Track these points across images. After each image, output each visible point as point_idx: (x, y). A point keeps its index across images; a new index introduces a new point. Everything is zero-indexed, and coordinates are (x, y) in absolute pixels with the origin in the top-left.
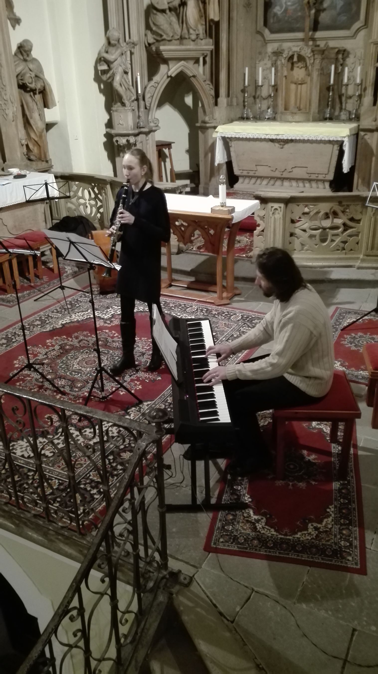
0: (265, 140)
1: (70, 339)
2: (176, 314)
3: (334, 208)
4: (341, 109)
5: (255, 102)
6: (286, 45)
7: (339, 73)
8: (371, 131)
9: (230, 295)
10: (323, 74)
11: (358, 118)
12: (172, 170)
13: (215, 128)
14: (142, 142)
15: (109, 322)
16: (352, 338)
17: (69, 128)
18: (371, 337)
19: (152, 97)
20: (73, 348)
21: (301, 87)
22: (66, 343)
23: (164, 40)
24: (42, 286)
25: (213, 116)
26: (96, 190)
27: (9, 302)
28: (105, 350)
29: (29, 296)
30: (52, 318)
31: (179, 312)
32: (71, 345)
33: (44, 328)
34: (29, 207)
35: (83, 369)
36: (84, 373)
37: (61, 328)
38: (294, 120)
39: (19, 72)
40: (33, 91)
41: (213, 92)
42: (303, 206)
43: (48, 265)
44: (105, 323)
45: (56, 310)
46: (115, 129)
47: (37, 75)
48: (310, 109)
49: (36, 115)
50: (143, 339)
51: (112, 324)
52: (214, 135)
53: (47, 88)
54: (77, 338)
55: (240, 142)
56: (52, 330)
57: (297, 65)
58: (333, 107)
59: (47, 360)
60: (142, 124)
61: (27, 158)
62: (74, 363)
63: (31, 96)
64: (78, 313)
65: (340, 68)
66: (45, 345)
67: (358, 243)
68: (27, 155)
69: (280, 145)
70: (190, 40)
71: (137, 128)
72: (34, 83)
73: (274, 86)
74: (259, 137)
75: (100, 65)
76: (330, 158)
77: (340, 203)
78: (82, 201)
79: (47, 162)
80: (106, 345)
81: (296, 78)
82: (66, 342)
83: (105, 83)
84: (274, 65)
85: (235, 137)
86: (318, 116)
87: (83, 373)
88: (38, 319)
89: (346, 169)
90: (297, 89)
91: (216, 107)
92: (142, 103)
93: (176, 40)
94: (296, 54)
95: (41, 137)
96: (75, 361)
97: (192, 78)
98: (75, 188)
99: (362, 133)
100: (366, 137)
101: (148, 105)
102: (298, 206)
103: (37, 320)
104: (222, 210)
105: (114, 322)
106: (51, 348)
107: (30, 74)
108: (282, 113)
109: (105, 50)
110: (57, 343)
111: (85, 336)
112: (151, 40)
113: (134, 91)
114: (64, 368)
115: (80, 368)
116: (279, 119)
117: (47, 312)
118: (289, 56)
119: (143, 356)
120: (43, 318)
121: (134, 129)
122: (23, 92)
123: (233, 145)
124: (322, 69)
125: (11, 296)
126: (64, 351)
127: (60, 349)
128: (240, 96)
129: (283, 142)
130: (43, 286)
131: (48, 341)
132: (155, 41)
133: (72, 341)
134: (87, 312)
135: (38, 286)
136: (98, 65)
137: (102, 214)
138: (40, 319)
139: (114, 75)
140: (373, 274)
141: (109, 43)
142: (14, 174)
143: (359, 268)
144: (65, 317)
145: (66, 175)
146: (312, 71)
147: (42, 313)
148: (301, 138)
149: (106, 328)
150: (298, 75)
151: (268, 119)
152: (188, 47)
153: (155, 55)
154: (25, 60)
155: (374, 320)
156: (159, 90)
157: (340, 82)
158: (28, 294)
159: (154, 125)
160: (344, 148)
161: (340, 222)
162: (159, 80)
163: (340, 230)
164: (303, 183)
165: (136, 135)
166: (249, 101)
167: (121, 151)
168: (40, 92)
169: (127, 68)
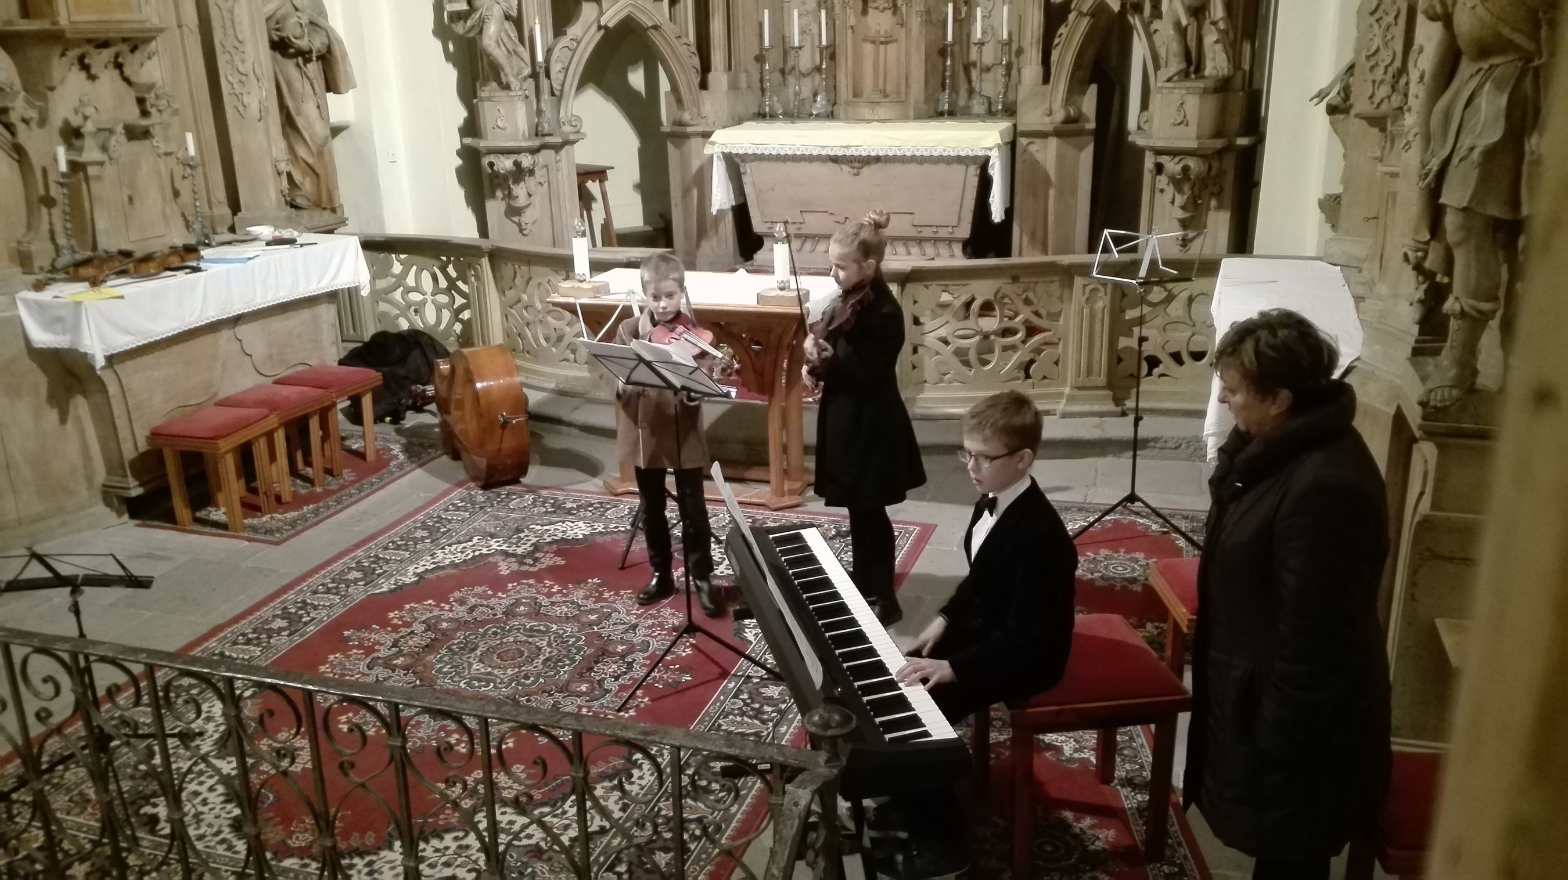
0: (819, 158)
1: (447, 607)
3: (1003, 291)
4: (971, 92)
5: (784, 80)
7: (961, 21)
8: (1043, 135)
9: (797, 485)
10: (931, 23)
11: (1010, 111)
12: (607, 226)
13: (706, 135)
14: (546, 166)
15: (530, 561)
16: (1090, 562)
17: (376, 135)
18: (1128, 556)
19: (567, 69)
20: (460, 625)
21: (886, 52)
22: (439, 616)
24: (343, 492)
25: (699, 110)
26: (451, 270)
27: (269, 532)
28: (539, 625)
29: (316, 516)
30: (387, 562)
32: (450, 620)
33: (374, 587)
34: (301, 311)
35: (496, 672)
36: (502, 679)
37: (417, 583)
38: (876, 118)
39: (271, 13)
40: (305, 55)
41: (696, 61)
42: (939, 289)
43: (347, 443)
44: (522, 563)
45: (393, 542)
46: (486, 139)
47: (315, 21)
48: (907, 94)
49: (310, 108)
50: (622, 592)
51: (539, 566)
52: (708, 150)
53: (336, 49)
54: (462, 602)
55: (765, 165)
56: (395, 589)
57: (876, 4)
58: (954, 90)
59: (402, 659)
60: (546, 128)
61: (287, 202)
62: (471, 660)
63: (298, 65)
64: (450, 545)
65: (964, 9)
66: (385, 623)
67: (1056, 363)
68: (289, 195)
69: (853, 168)
71: (537, 135)
72: (306, 39)
73: (827, 47)
74: (807, 153)
75: (450, 2)
76: (960, 194)
77: (1015, 279)
78: (415, 297)
79: (333, 210)
80: (538, 613)
81: (873, 31)
82: (436, 612)
83: (459, 40)
84: (823, 5)
85: (754, 154)
86: (926, 107)
87: (499, 681)
88: (354, 565)
89: (997, 215)
90: (877, 52)
91: (704, 92)
92: (544, 83)
95: (320, 154)
96: (473, 655)
97: (651, 30)
98: (397, 268)
99: (1023, 141)
100: (1033, 148)
101: (556, 86)
102: (927, 287)
103: (350, 569)
104: (782, 297)
105: (543, 560)
106: (404, 631)
107: (299, 17)
108: (848, 103)
110: (416, 619)
111: (480, 596)
113: (526, 56)
114: (446, 673)
115: (489, 669)
116: (842, 115)
117: (370, 548)
119: (634, 630)
120: (366, 564)
121: (529, 138)
122: (278, 56)
123: (749, 171)
124: (928, 12)
125: (272, 518)
126: (439, 636)
127: (426, 631)
128: (754, 68)
129: (859, 161)
130: (347, 491)
131: (391, 615)
133: (451, 610)
134: (471, 543)
135: (334, 492)
137: (467, 324)
138: (359, 567)
139: (483, 22)
140: (1096, 426)
142: (261, 237)
143: (1065, 415)
144: (420, 558)
145: (377, 239)
146: (908, 14)
147: (359, 553)
148: (898, 153)
149: (527, 575)
150: (879, 25)
151: (817, 115)
155: (1125, 522)
156: (581, 56)
157: (965, 40)
158: (313, 512)
159: (573, 129)
160: (991, 172)
161: (1017, 320)
162: (581, 35)
163: (1019, 335)
164: (905, 245)
165: (534, 151)
166: (772, 79)
167: (499, 185)
168: (318, 58)
169: (511, 8)
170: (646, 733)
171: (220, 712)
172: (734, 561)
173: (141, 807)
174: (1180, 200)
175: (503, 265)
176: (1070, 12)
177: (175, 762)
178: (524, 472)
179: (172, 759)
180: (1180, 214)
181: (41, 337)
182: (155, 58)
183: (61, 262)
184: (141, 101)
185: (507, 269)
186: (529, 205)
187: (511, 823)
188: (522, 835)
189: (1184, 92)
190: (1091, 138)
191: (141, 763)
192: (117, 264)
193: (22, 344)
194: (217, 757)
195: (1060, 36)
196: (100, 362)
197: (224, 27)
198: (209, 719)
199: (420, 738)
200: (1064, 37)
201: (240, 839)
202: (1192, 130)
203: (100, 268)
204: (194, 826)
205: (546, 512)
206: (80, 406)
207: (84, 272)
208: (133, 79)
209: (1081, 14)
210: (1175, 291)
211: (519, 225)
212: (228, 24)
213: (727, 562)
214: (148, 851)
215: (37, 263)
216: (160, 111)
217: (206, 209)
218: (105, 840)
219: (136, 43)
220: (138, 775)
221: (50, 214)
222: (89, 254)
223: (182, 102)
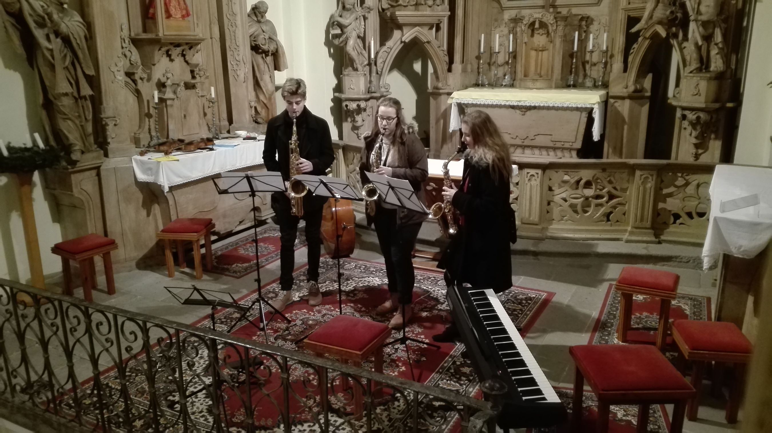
0: (505, 106)
1: (312, 314)
2: (427, 287)
3: (597, 176)
4: (585, 76)
5: (490, 68)
6: (525, 12)
7: (582, 40)
8: (623, 98)
10: (566, 41)
11: (605, 85)
13: (449, 94)
14: (372, 107)
15: (352, 295)
16: (637, 317)
19: (385, 62)
20: (318, 323)
22: (308, 318)
23: (400, 5)
24: (269, 256)
25: (446, 82)
27: (235, 272)
31: (430, 285)
32: (313, 320)
37: (299, 301)
38: (535, 87)
39: (252, 33)
40: (266, 53)
41: (447, 59)
42: (563, 173)
46: (345, 94)
47: (271, 37)
48: (552, 76)
49: (267, 77)
51: (356, 298)
52: (449, 101)
53: (280, 50)
54: (319, 312)
57: (538, 32)
58: (577, 74)
59: (290, 336)
60: (373, 89)
63: (262, 57)
65: (584, 34)
67: (624, 214)
68: (255, 117)
69: (522, 111)
70: (426, 5)
71: (369, 92)
72: (267, 45)
73: (512, 53)
74: (499, 104)
75: (333, 29)
76: (577, 126)
77: (604, 170)
81: (536, 45)
82: (307, 316)
84: (512, 32)
85: (472, 104)
86: (561, 83)
88: (271, 290)
89: (596, 137)
90: (537, 56)
91: (450, 73)
92: (374, 68)
93: (411, 6)
94: (537, 20)
95: (270, 99)
97: (426, 44)
99: (612, 101)
100: (616, 105)
101: (379, 70)
102: (557, 172)
103: (270, 292)
105: (358, 295)
107: (264, 35)
108: (521, 80)
109: (339, 15)
110: (298, 318)
111: (328, 310)
112: (385, 6)
113: (366, 55)
116: (518, 85)
118: (530, 23)
121: (365, 94)
122: (254, 53)
124: (565, 36)
125: (237, 266)
126: (308, 327)
127: (302, 324)
128: (475, 62)
129: (525, 108)
130: (271, 255)
131: (287, 315)
132: (389, 6)
133: (314, 315)
134: (325, 284)
135: (265, 255)
136: (331, 29)
139: (348, 39)
140: (644, 248)
141: (344, 7)
142: (241, 136)
143: (627, 241)
144: (301, 289)
146: (554, 37)
148: (546, 105)
150: (539, 41)
151: (505, 86)
152: (425, 13)
153: (389, 21)
154: (259, 22)
156: (392, 55)
157: (583, 50)
159: (385, 90)
160: (594, 116)
161: (604, 191)
162: (392, 45)
163: (605, 199)
164: (547, 151)
165: (367, 100)
166: (484, 67)
167: (349, 116)
168: (272, 54)
169: (361, 33)
170: (401, 383)
171: (207, 355)
172: (450, 303)
173: (169, 396)
174: (694, 134)
175: (349, 153)
176: (639, 37)
177: (185, 377)
178: (352, 252)
179: (184, 375)
180: (694, 141)
181: (142, 177)
182: (200, 52)
183: (152, 143)
184: (192, 72)
185: (350, 155)
186: (362, 125)
187: (336, 421)
188: (340, 428)
189: (699, 78)
190: (648, 101)
191: (170, 376)
192: (177, 145)
193: (133, 179)
194: (203, 376)
195: (634, 49)
196: (166, 189)
197: (231, 39)
198: (201, 358)
199: (296, 376)
200: (635, 50)
201: (211, 416)
202: (702, 99)
203: (170, 147)
204: (191, 408)
205: (361, 272)
206: (156, 209)
207: (162, 148)
208: (189, 62)
209: (645, 38)
210: (690, 181)
211: (357, 134)
212: (233, 38)
213: (446, 303)
214: (169, 417)
215: (142, 143)
216: (200, 76)
217: (218, 122)
218: (151, 410)
219: (192, 45)
220: (168, 381)
221: (149, 121)
222: (165, 140)
223: (210, 73)
